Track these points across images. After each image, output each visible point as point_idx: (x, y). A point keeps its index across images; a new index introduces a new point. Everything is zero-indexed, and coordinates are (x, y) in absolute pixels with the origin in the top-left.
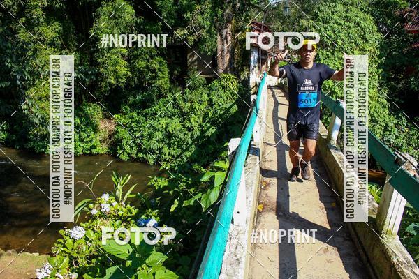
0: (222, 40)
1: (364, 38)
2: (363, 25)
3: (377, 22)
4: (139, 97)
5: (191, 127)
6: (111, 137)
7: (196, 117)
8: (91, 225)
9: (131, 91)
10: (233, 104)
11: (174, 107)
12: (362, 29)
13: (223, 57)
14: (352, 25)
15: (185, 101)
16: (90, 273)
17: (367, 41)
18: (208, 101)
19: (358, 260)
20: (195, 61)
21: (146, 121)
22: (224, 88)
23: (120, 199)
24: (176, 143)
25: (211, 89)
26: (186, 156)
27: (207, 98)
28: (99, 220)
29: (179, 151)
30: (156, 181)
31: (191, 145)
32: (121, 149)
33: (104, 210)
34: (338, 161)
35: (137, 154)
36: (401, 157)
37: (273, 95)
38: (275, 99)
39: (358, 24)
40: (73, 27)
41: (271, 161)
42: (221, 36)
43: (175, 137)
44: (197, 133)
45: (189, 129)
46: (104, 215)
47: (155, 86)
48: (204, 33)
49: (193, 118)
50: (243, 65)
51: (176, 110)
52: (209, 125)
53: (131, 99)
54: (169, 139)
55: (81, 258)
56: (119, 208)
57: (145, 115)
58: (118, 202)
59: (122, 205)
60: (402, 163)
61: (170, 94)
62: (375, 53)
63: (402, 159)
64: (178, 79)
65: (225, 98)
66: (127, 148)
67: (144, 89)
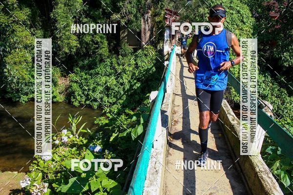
0: (145, 22)
1: (242, 21)
2: (241, 13)
3: (251, 10)
4: (86, 62)
5: (123, 82)
6: (67, 90)
7: (127, 76)
8: (55, 151)
9: (80, 57)
10: (153, 67)
11: (111, 69)
12: (241, 15)
13: (145, 33)
14: (234, 12)
15: (119, 65)
16: (57, 183)
17: (244, 23)
18: (135, 64)
19: (235, 171)
20: (125, 36)
21: (92, 78)
22: (146, 55)
23: (75, 133)
24: (113, 94)
25: (137, 56)
26: (120, 103)
27: (134, 62)
28: (61, 148)
29: (115, 100)
30: (100, 120)
31: (123, 95)
32: (74, 98)
33: (64, 141)
34: (223, 106)
35: (85, 102)
36: (263, 103)
37: (180, 61)
38: (181, 64)
39: (239, 12)
40: (38, 12)
41: (178, 106)
42: (144, 19)
43: (112, 89)
44: (127, 87)
45: (122, 84)
46: (64, 144)
47: (98, 54)
48: (132, 17)
49: (125, 76)
50: (159, 40)
51: (112, 71)
52: (135, 81)
53: (81, 63)
54: (108, 91)
55: (50, 173)
56: (74, 139)
57: (91, 75)
58: (74, 135)
59: (76, 137)
60: (263, 107)
61: (108, 60)
62: (249, 31)
63: (263, 104)
64: (114, 49)
65: (147, 62)
66: (78, 98)
67: (90, 56)
